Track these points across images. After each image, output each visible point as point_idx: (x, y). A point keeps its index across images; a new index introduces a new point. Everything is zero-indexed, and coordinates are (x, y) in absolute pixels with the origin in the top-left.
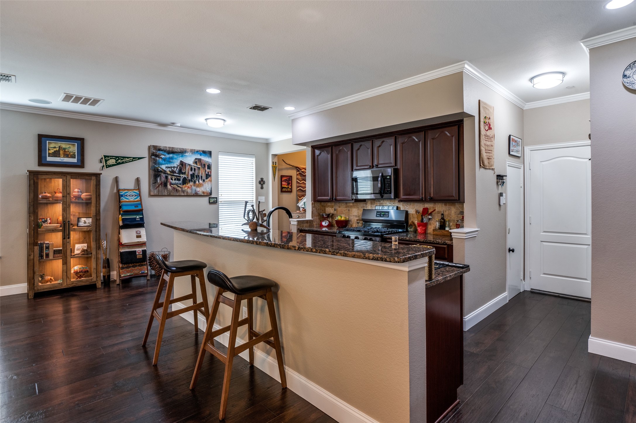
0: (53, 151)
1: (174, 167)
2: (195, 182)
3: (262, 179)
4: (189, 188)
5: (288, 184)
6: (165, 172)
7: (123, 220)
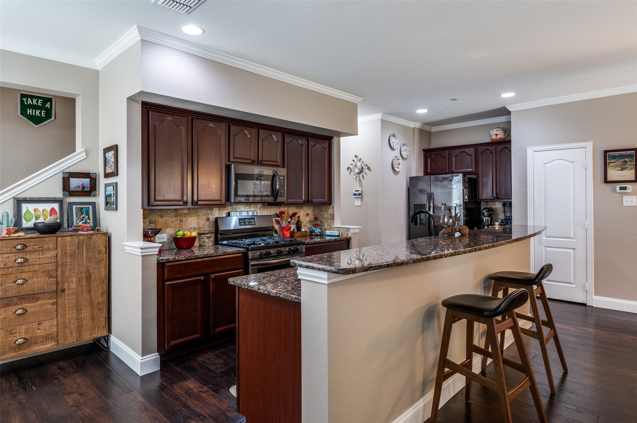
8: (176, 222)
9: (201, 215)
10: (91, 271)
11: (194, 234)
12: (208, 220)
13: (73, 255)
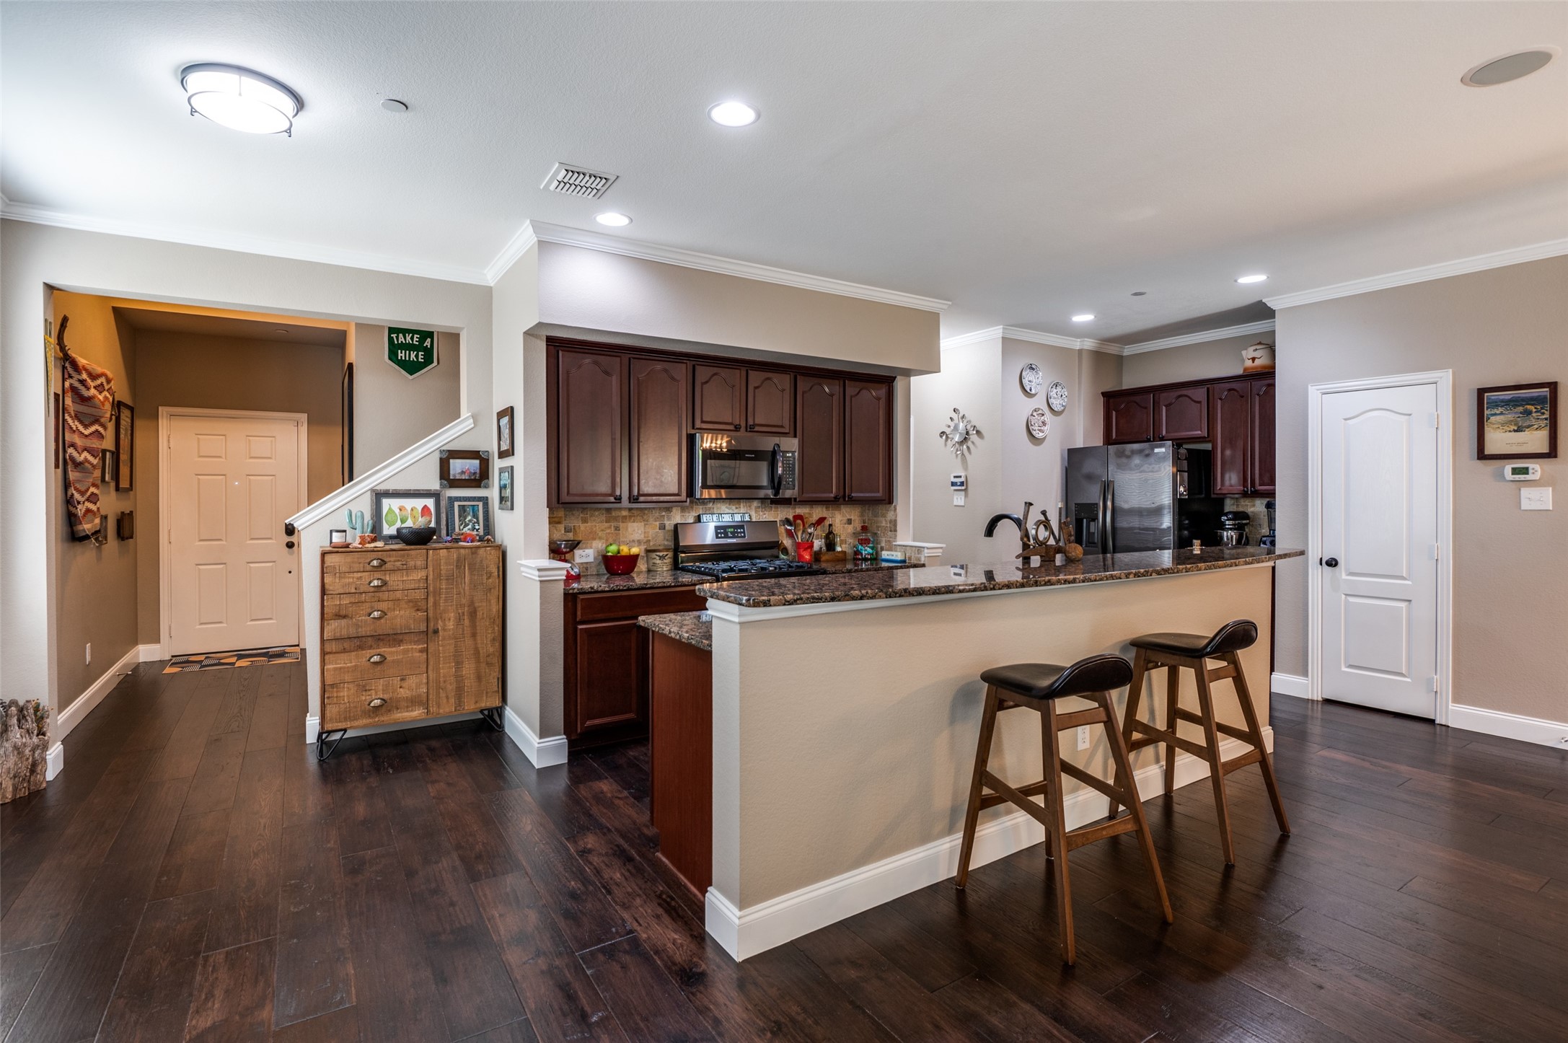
8: (608, 531)
9: (651, 520)
10: (477, 605)
11: (635, 550)
12: (662, 527)
13: (450, 579)
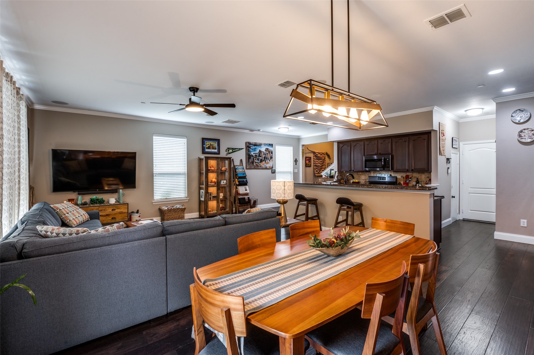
0: (208, 146)
1: (257, 153)
2: (266, 161)
3: (296, 159)
4: (263, 164)
5: (309, 162)
6: (253, 156)
7: (239, 181)
